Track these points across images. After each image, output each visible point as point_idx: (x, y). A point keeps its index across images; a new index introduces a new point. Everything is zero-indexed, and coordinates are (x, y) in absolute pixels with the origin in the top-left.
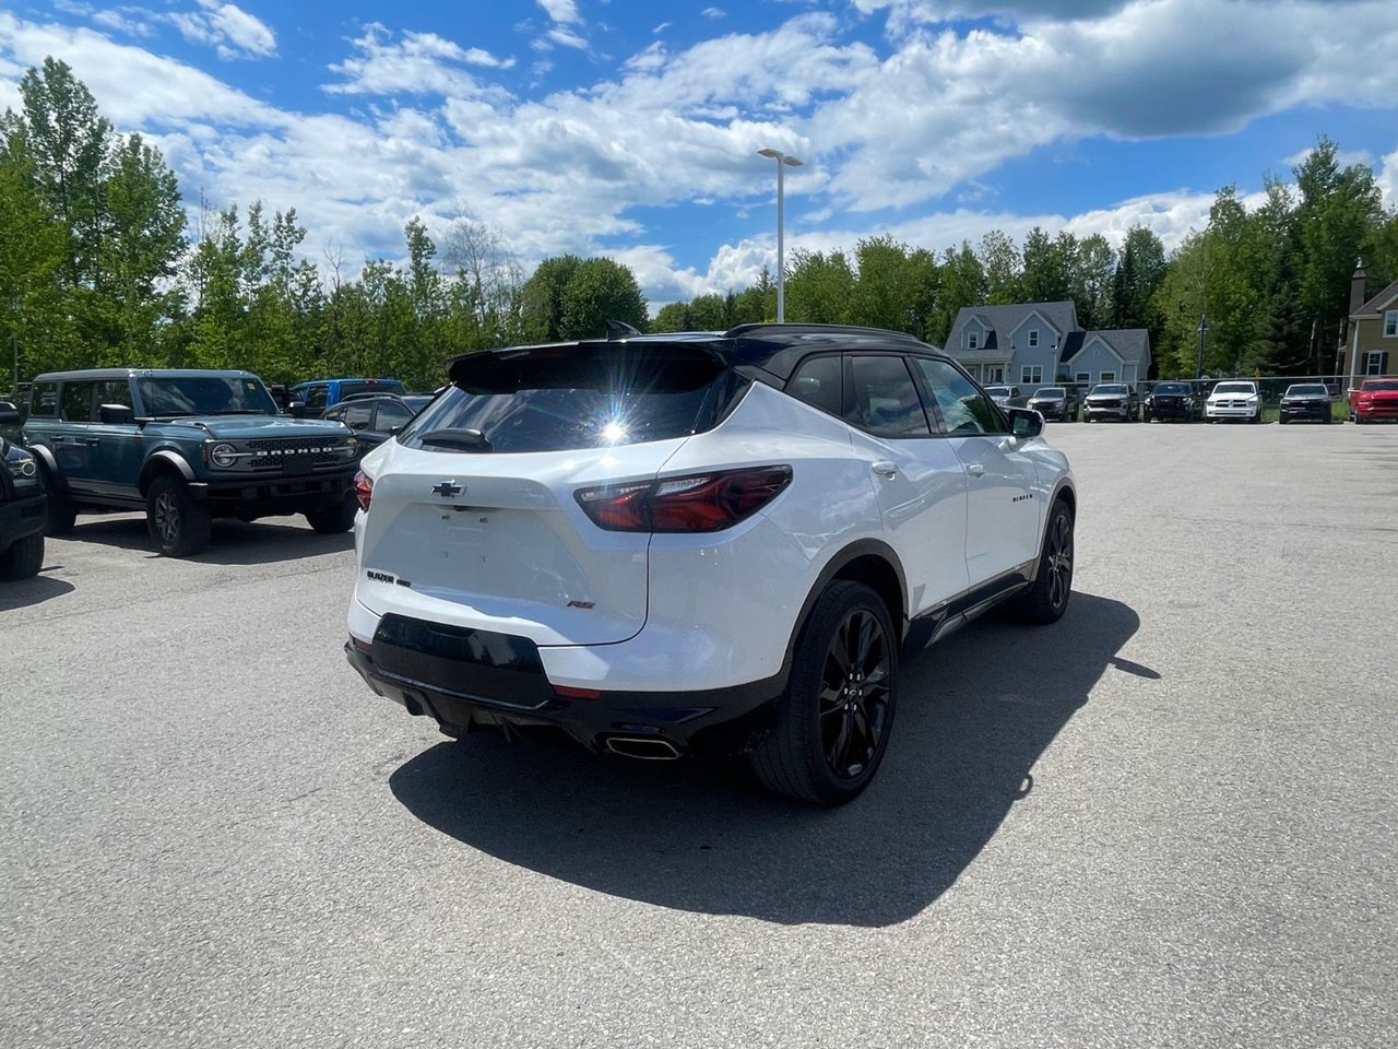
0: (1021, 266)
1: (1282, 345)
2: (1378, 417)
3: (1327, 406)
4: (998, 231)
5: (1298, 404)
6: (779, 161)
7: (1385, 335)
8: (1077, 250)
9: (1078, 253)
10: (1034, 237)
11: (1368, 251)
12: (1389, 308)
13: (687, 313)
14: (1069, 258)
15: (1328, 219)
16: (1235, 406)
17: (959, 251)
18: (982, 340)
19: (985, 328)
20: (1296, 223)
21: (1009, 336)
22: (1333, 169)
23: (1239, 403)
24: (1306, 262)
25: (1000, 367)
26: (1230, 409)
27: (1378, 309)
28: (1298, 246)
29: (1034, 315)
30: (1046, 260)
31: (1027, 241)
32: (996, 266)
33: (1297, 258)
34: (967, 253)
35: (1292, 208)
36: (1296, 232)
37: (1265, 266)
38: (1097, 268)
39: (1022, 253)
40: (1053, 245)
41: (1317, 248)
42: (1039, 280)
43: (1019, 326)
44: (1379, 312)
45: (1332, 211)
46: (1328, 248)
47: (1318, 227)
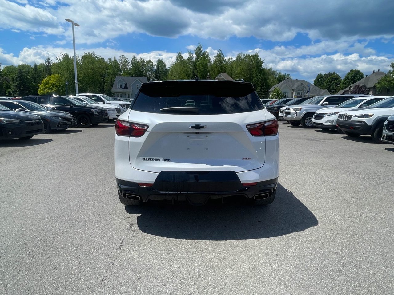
0: (131, 66)
4: (124, 55)
6: (73, 24)
8: (145, 63)
9: (145, 64)
10: (134, 58)
11: (209, 71)
13: (20, 70)
14: (143, 65)
15: (201, 63)
17: (113, 59)
18: (123, 86)
19: (124, 83)
20: (195, 63)
21: (131, 85)
22: (201, 51)
24: (198, 73)
25: (129, 94)
28: (196, 69)
29: (137, 80)
30: (137, 65)
31: (132, 59)
32: (124, 65)
33: (196, 71)
34: (115, 60)
35: (194, 59)
36: (195, 65)
37: (189, 73)
38: (150, 69)
39: (131, 62)
40: (139, 61)
41: (200, 69)
42: (136, 71)
43: (133, 83)
45: (202, 61)
46: (202, 70)
47: (200, 65)
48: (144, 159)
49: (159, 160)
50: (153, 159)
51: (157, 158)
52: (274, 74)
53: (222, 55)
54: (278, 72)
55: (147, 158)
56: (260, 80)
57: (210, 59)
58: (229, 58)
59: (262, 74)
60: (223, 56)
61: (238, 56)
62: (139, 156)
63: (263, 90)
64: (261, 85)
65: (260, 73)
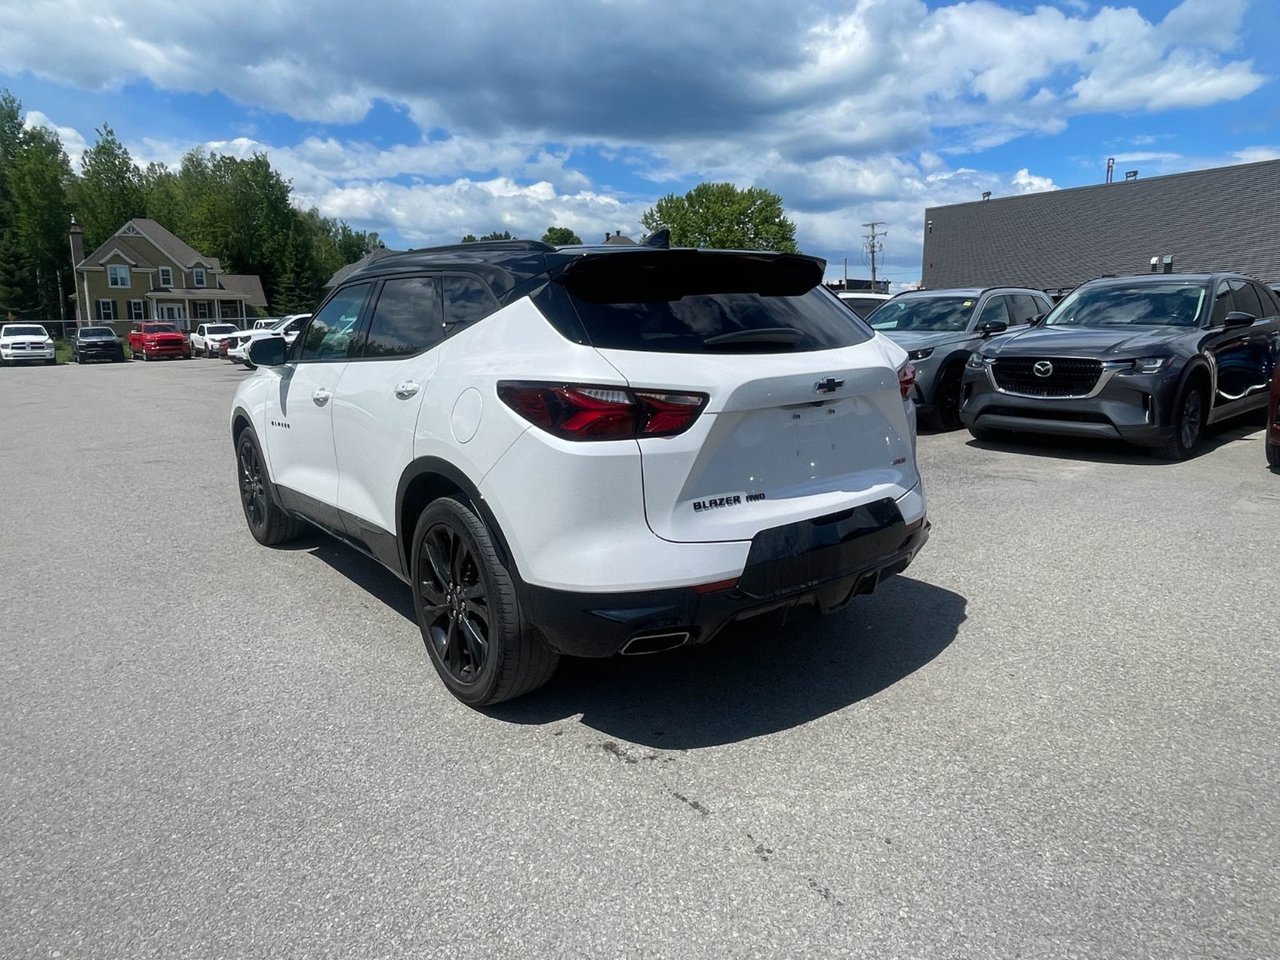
1: (18, 290)
2: (165, 355)
3: (119, 346)
5: (94, 345)
7: (110, 286)
11: (72, 208)
12: (108, 262)
15: (31, 174)
16: (32, 348)
22: (21, 125)
23: (35, 346)
26: (28, 351)
27: (101, 262)
41: (27, 199)
44: (102, 265)
45: (32, 166)
46: (36, 200)
47: (22, 179)
48: (697, 507)
49: (737, 500)
50: (722, 500)
51: (732, 495)
52: (329, 231)
53: (120, 148)
54: (339, 225)
55: (707, 500)
56: (290, 248)
57: (66, 162)
58: (152, 165)
59: (292, 228)
60: (125, 152)
61: (190, 160)
62: (682, 499)
63: (306, 283)
64: (296, 265)
65: (286, 225)
